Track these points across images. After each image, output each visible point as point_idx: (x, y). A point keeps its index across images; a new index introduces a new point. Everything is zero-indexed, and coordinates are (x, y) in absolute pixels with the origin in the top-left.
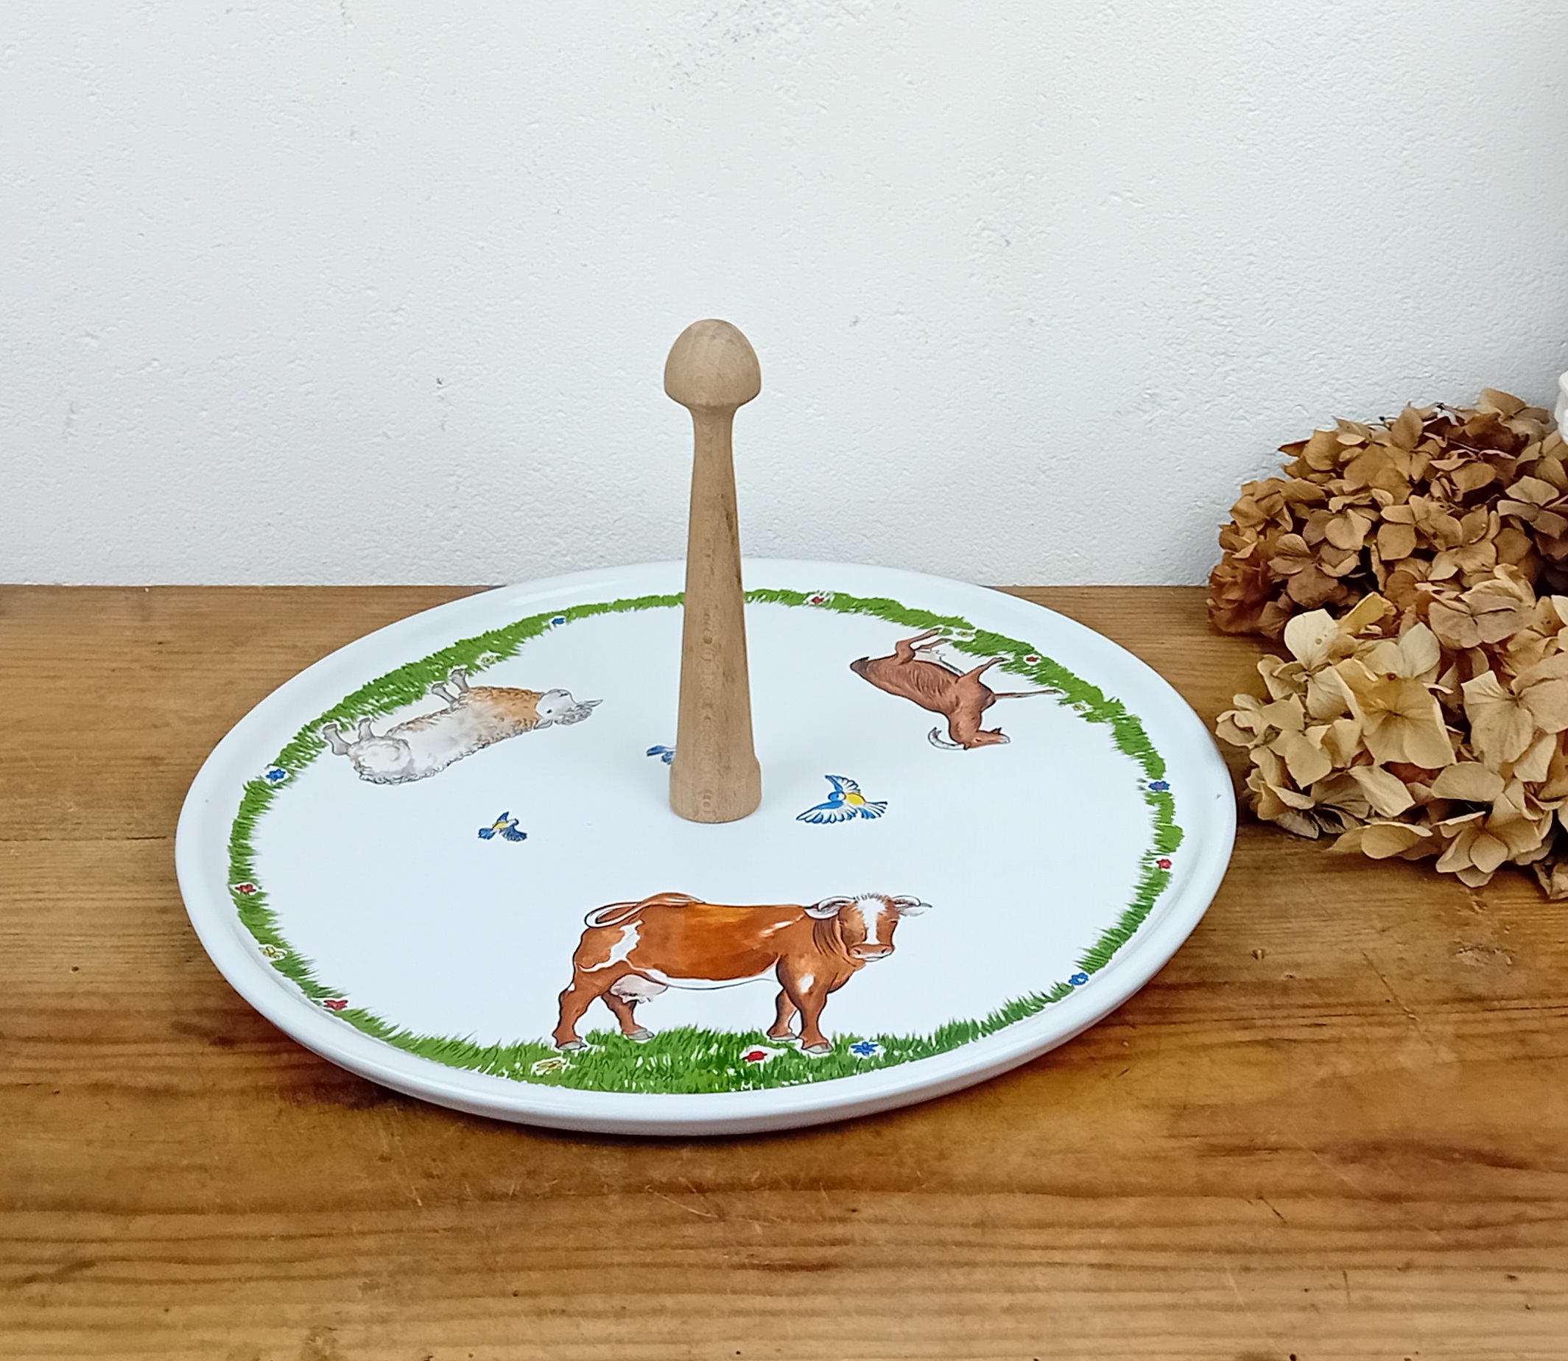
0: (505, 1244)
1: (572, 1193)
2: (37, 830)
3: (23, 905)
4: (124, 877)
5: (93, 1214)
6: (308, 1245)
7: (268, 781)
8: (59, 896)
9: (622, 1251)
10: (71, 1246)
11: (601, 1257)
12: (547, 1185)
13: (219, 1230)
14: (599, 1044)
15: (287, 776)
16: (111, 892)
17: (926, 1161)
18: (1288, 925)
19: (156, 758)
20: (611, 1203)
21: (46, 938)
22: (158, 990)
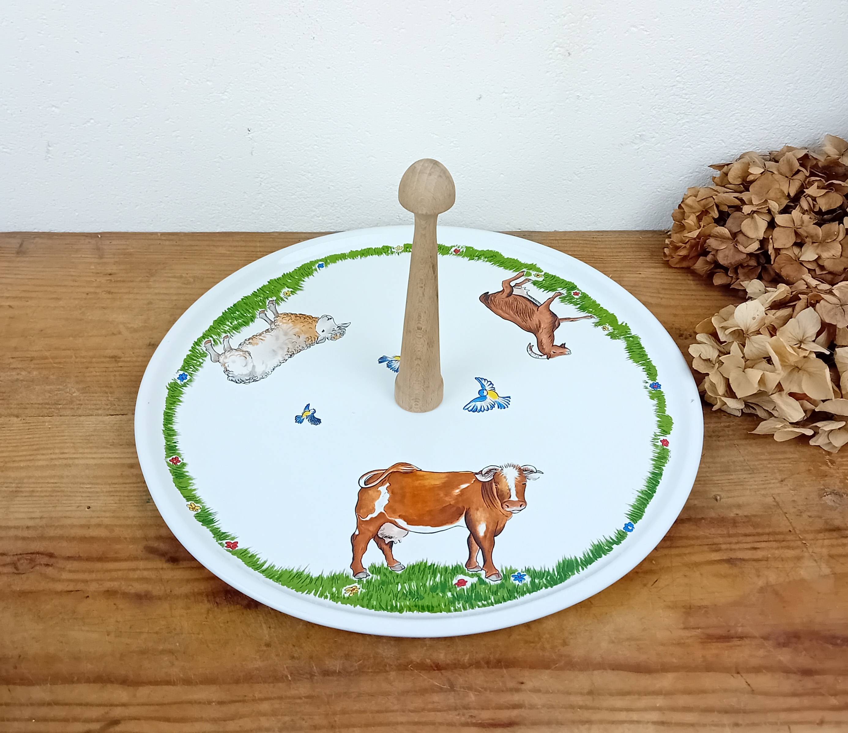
0: (338, 709)
1: (370, 670)
2: (58, 409)
3: (57, 463)
4: (108, 443)
5: (116, 686)
6: (232, 709)
7: (179, 381)
8: (74, 456)
9: (402, 713)
10: (107, 709)
11: (391, 717)
12: (356, 664)
13: (185, 698)
14: (376, 574)
15: (188, 377)
16: (102, 453)
17: (556, 646)
18: (731, 477)
19: (116, 357)
20: (392, 678)
21: (70, 485)
22: (134, 523)
